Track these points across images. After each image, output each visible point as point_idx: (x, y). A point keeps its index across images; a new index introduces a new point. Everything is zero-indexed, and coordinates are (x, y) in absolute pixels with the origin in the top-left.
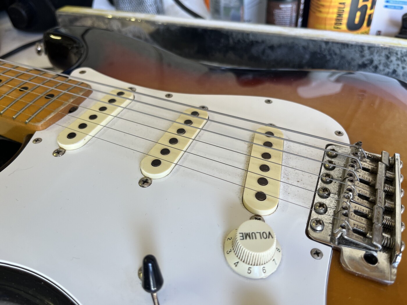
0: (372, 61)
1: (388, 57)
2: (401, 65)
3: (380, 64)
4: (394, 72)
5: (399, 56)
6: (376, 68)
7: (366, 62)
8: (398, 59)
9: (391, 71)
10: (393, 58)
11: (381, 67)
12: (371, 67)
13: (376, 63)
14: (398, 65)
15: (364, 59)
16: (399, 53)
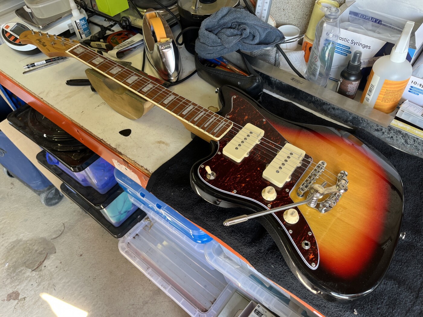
0: (382, 130)
1: (390, 130)
2: (395, 136)
3: (386, 132)
4: (392, 137)
5: (395, 131)
6: (383, 133)
7: (379, 129)
8: (394, 132)
9: (390, 136)
10: (392, 131)
11: (386, 133)
12: (381, 132)
13: (383, 131)
14: (394, 135)
15: (378, 128)
16: (395, 130)
